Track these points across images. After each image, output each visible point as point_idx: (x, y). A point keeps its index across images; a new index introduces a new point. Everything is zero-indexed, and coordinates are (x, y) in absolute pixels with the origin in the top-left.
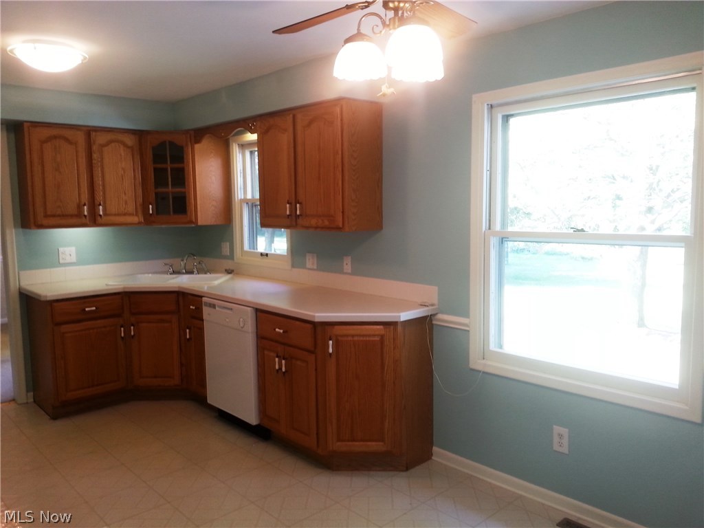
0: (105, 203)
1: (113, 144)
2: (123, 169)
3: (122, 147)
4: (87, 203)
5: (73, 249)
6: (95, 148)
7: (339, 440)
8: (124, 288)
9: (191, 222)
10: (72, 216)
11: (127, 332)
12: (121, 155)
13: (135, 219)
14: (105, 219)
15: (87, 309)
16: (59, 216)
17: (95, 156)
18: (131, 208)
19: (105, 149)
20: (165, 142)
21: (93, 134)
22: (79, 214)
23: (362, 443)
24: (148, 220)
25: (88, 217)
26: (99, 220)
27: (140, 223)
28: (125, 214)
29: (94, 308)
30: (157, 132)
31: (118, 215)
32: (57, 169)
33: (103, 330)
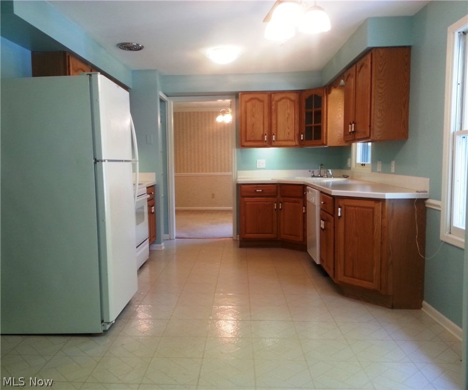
0: (277, 134)
1: (284, 100)
2: (289, 114)
3: (288, 101)
4: (267, 134)
6: (273, 103)
7: (345, 275)
8: (279, 181)
9: (323, 144)
10: (259, 141)
11: (278, 206)
12: (288, 106)
13: (294, 143)
14: (276, 143)
15: (257, 191)
16: (253, 141)
17: (273, 107)
18: (291, 136)
19: (279, 103)
20: (312, 95)
21: (273, 95)
22: (263, 140)
23: (358, 280)
24: (301, 144)
25: (267, 142)
26: (273, 144)
27: (296, 146)
28: (288, 140)
29: (261, 190)
30: (309, 90)
31: (284, 141)
32: (253, 116)
33: (266, 203)
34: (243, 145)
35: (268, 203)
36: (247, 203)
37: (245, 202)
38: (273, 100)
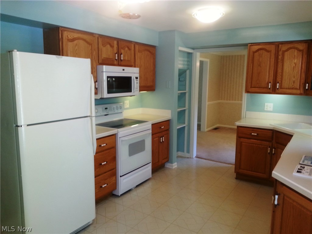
0: (281, 82)
2: (295, 63)
3: (296, 51)
5: (272, 104)
6: (280, 53)
8: (274, 128)
10: (263, 88)
11: (271, 151)
12: (295, 56)
13: (299, 92)
14: (280, 90)
15: (252, 134)
16: (258, 87)
17: (280, 57)
19: (286, 53)
21: (280, 46)
22: (267, 87)
24: (306, 93)
25: (271, 89)
26: (277, 91)
27: (300, 94)
28: (292, 89)
29: (256, 134)
31: (289, 89)
32: (260, 65)
33: (260, 146)
34: (248, 91)
35: (263, 146)
36: (243, 143)
37: (241, 142)
38: (280, 50)
